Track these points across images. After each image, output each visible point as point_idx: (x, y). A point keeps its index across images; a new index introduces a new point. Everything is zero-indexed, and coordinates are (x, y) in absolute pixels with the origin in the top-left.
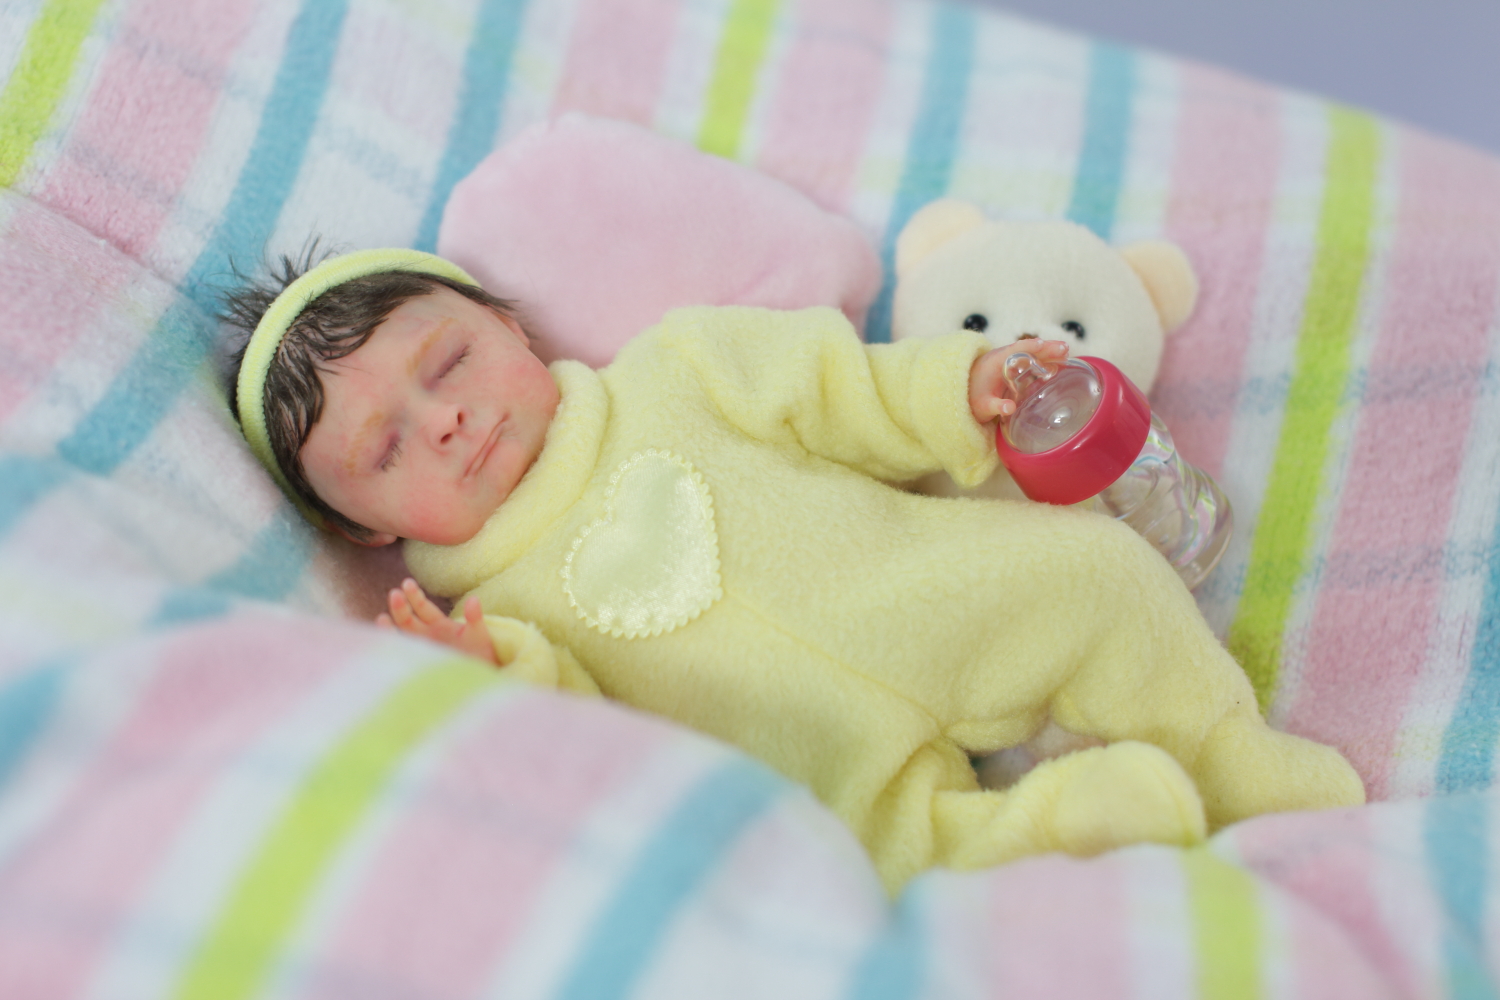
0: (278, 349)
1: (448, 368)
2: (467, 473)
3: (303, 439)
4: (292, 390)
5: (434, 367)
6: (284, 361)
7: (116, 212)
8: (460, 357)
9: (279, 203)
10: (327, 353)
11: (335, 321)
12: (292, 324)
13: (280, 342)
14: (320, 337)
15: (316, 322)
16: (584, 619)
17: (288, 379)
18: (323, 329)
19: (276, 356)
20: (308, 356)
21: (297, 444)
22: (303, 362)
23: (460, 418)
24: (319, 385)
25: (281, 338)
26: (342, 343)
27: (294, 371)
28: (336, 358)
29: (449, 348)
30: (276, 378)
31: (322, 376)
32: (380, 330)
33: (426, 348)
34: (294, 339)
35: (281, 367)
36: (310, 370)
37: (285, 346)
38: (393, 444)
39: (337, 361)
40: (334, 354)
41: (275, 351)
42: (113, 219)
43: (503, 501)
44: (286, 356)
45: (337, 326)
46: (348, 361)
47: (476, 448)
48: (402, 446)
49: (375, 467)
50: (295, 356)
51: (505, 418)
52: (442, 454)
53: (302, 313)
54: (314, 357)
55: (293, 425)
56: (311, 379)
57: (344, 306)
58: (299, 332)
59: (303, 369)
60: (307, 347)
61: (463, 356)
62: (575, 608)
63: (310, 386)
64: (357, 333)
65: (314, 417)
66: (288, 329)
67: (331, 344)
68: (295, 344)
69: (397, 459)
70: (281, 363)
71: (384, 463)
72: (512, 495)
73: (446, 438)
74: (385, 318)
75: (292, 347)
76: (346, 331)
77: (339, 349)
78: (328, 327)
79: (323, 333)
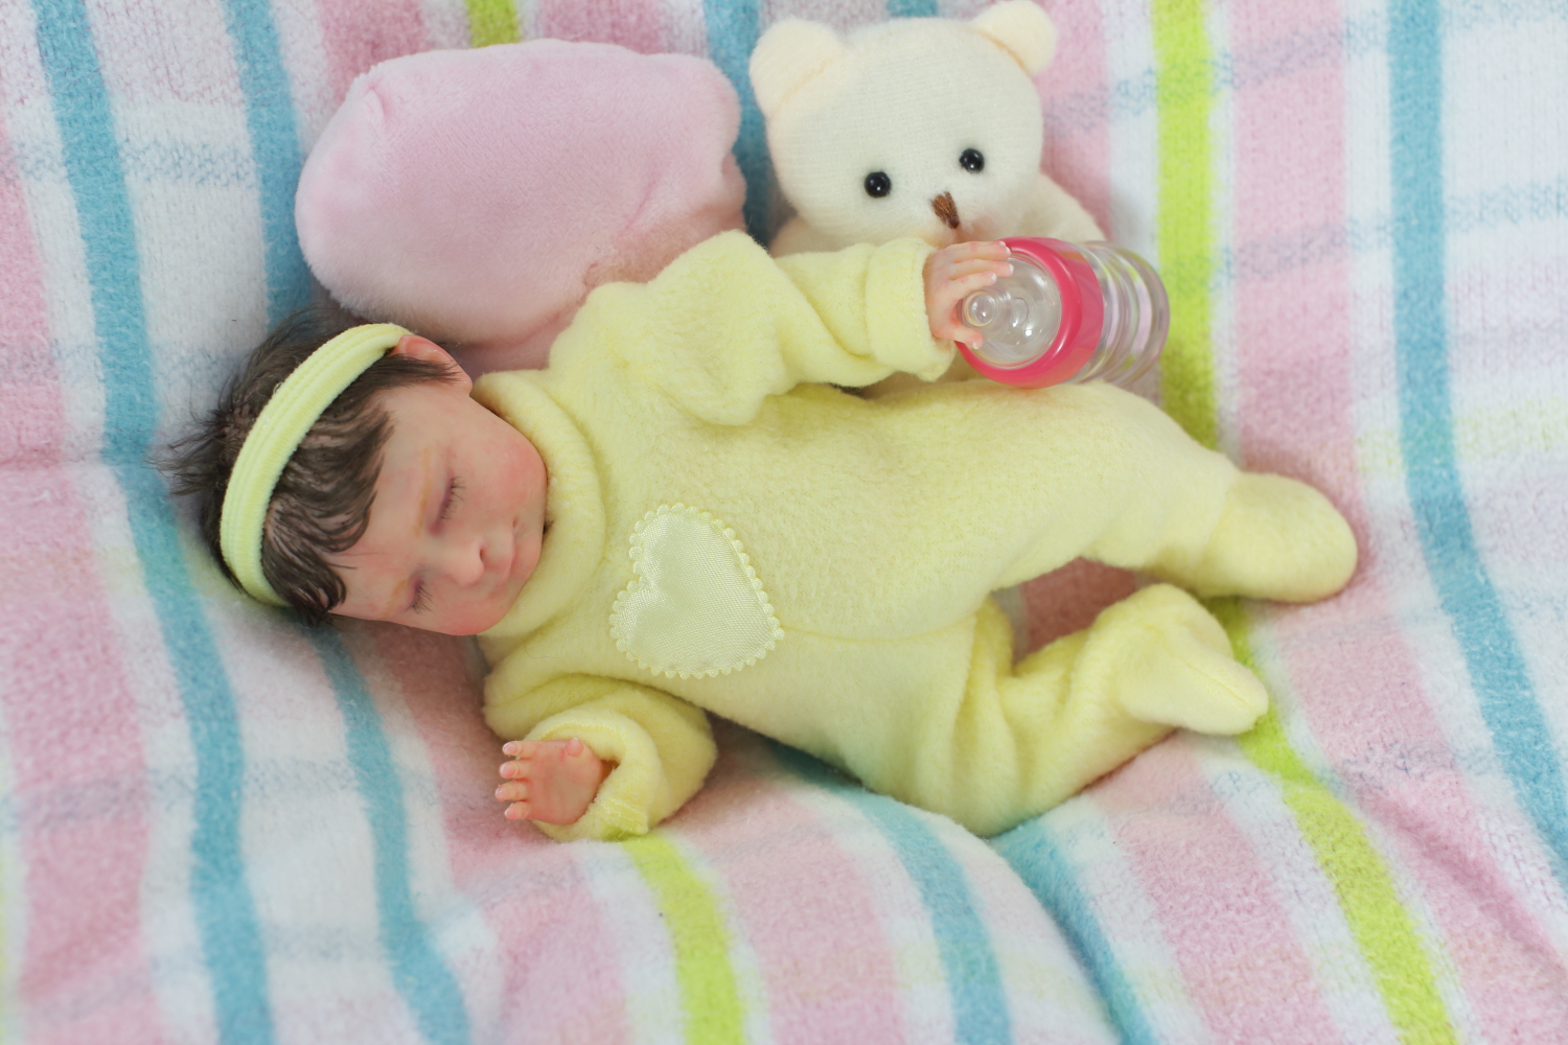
0: (265, 530)
1: (446, 504)
3: (327, 606)
5: (435, 511)
6: (280, 548)
7: (22, 422)
8: (451, 487)
10: (333, 547)
11: (324, 510)
12: (269, 506)
13: (264, 524)
14: (316, 531)
15: (303, 512)
16: (648, 669)
17: (295, 569)
18: (316, 521)
19: (265, 536)
20: (310, 549)
22: (305, 552)
23: (482, 554)
24: (334, 575)
25: (264, 520)
26: (345, 533)
27: (297, 560)
28: (344, 549)
29: (440, 487)
30: (275, 562)
31: (337, 570)
32: (375, 508)
33: (424, 505)
34: (284, 527)
35: (279, 553)
36: (319, 563)
37: (274, 533)
38: (419, 588)
39: (348, 551)
40: (341, 546)
41: (262, 533)
42: (23, 433)
44: (281, 544)
45: (329, 514)
46: (358, 548)
48: (428, 589)
49: (407, 609)
51: (516, 525)
54: (318, 550)
55: (312, 600)
56: (324, 571)
57: (326, 488)
58: (285, 517)
59: (311, 563)
60: (307, 542)
61: (453, 485)
62: (635, 662)
63: (325, 576)
64: (355, 518)
66: (267, 511)
67: (333, 538)
68: (288, 533)
69: (428, 602)
70: (277, 550)
74: (374, 491)
75: (284, 536)
76: (342, 518)
77: (343, 540)
78: (320, 517)
79: (316, 526)
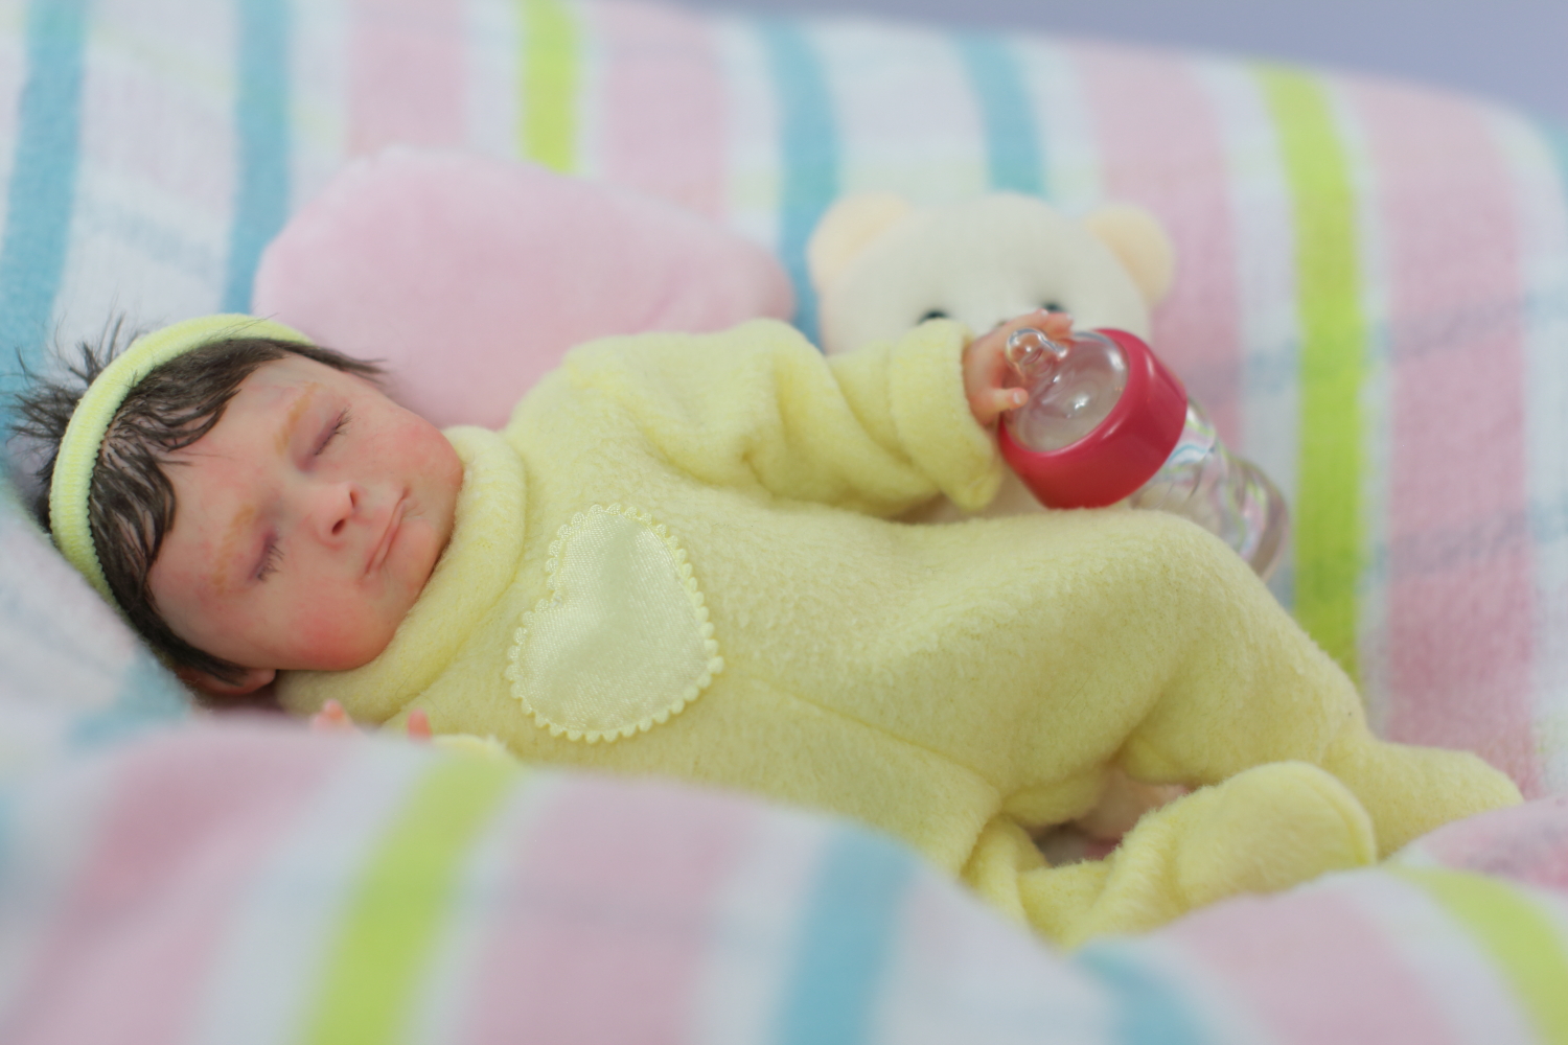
0: (100, 451)
1: (324, 442)
2: (368, 568)
3: (152, 555)
4: (131, 497)
5: (308, 443)
6: (112, 462)
8: (335, 427)
9: (48, 298)
10: (171, 442)
11: (172, 402)
12: (114, 417)
13: (102, 442)
14: (156, 424)
15: (148, 408)
16: (547, 727)
17: (122, 483)
18: (159, 414)
19: (99, 460)
20: (145, 450)
21: (144, 565)
22: (139, 458)
23: (353, 498)
24: (166, 482)
25: (102, 437)
26: (188, 427)
27: (130, 471)
28: (183, 446)
29: (322, 417)
30: (105, 485)
31: (168, 471)
32: (233, 405)
33: (294, 419)
34: (122, 433)
35: (110, 472)
36: (151, 466)
37: (111, 445)
38: (269, 544)
39: (187, 449)
40: (181, 441)
41: (96, 455)
43: (415, 600)
44: (115, 457)
45: (176, 408)
46: (199, 447)
47: (378, 533)
48: (281, 546)
49: (250, 577)
50: (127, 453)
51: (406, 494)
52: (335, 548)
53: (124, 404)
54: (153, 450)
55: (137, 542)
56: (153, 477)
57: (180, 383)
58: (126, 424)
59: (142, 467)
60: (143, 439)
61: (339, 425)
62: (532, 716)
63: (154, 486)
64: (205, 412)
65: (164, 524)
66: (109, 426)
67: (172, 430)
68: (125, 438)
69: (277, 563)
70: (108, 465)
71: (260, 571)
72: (426, 590)
73: (338, 527)
74: (237, 389)
75: (120, 443)
76: (190, 411)
77: (185, 434)
78: (165, 411)
79: (160, 420)
